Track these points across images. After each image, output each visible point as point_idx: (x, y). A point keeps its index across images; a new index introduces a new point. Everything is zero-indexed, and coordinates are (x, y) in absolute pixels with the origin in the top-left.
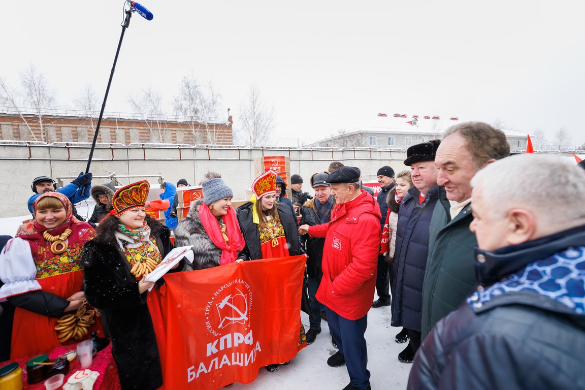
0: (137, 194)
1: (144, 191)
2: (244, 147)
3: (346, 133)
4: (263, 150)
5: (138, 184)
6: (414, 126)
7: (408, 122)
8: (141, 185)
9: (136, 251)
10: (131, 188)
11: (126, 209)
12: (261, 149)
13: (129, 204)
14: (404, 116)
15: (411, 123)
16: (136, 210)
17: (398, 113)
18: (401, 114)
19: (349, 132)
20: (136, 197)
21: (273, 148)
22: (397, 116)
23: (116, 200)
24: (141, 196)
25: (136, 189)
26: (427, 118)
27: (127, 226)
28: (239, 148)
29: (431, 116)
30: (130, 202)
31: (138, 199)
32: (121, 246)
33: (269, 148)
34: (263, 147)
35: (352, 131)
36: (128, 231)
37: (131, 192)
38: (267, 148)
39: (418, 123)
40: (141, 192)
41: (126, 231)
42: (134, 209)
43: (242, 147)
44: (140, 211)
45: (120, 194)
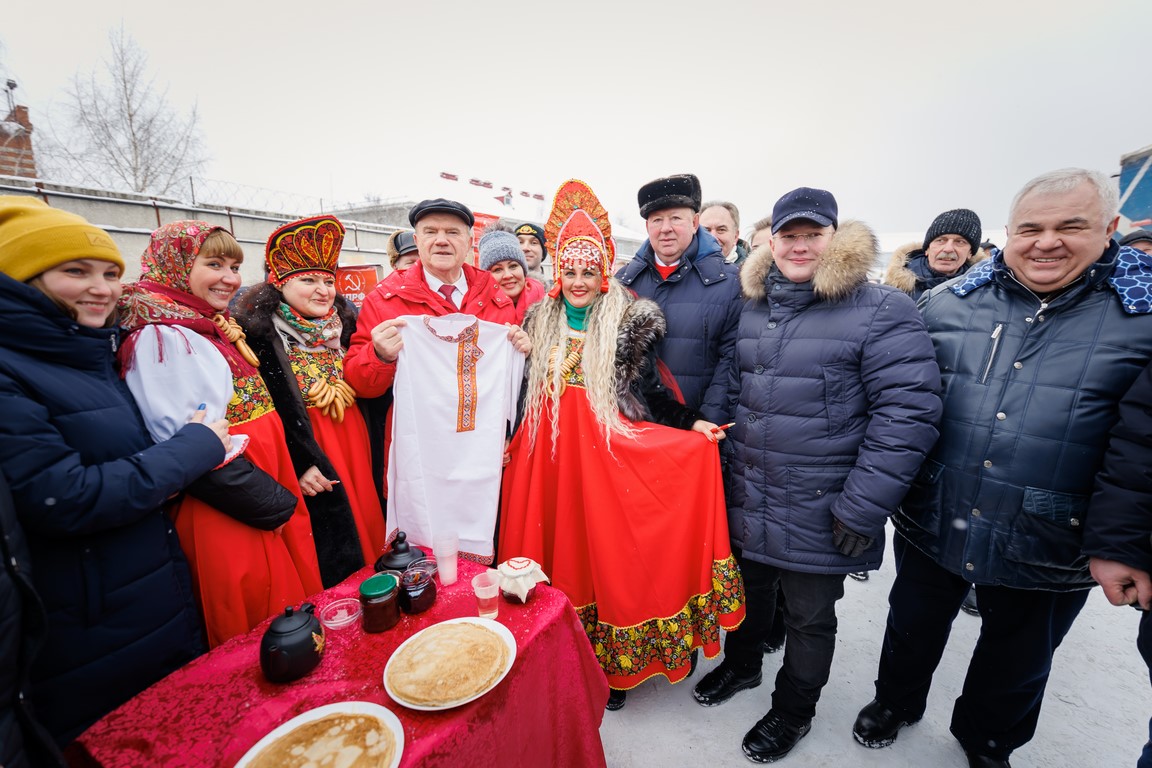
0: (312, 244)
1: (327, 238)
2: (172, 202)
3: (382, 203)
4: (230, 216)
5: (313, 222)
6: (507, 205)
7: (497, 198)
8: (319, 225)
9: (310, 357)
10: (298, 231)
11: (291, 275)
12: (226, 212)
13: (297, 265)
14: (487, 185)
15: (501, 199)
16: (311, 280)
17: (478, 178)
18: (483, 180)
19: (390, 202)
20: (309, 252)
21: (257, 213)
22: (475, 182)
23: (272, 253)
24: (320, 250)
25: (310, 234)
26: (525, 194)
27: (293, 308)
28: (158, 203)
29: (532, 193)
30: (298, 260)
31: (314, 256)
32: (287, 348)
33: (247, 211)
34: (229, 209)
35: (397, 201)
36: (295, 319)
37: (298, 240)
38: (241, 211)
39: (513, 200)
40: (320, 238)
41: (290, 318)
42: (306, 276)
43: (167, 201)
44: (322, 282)
45: (278, 242)
